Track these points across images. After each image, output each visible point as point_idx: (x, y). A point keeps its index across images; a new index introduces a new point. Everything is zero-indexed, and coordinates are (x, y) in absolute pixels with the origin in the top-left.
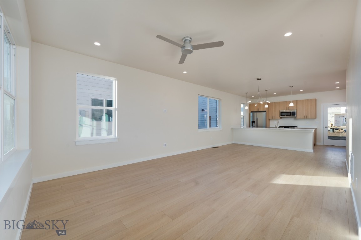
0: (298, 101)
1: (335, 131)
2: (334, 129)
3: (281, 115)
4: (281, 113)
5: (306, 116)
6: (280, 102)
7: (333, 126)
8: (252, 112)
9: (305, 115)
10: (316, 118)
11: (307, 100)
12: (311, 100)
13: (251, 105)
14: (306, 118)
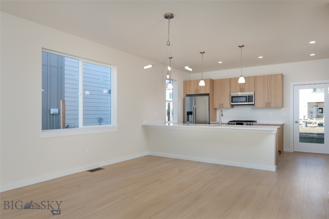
0: (257, 76)
1: (308, 125)
2: (307, 122)
3: (232, 102)
4: (232, 97)
5: (269, 103)
6: (230, 79)
7: (305, 119)
8: (188, 95)
9: (267, 101)
10: (283, 107)
11: (270, 75)
12: (276, 75)
13: (186, 84)
14: (268, 106)
